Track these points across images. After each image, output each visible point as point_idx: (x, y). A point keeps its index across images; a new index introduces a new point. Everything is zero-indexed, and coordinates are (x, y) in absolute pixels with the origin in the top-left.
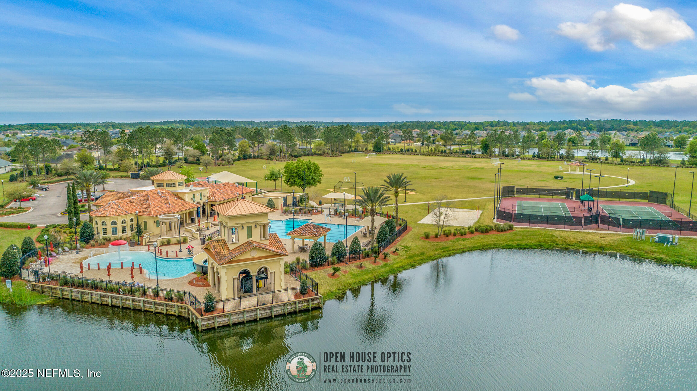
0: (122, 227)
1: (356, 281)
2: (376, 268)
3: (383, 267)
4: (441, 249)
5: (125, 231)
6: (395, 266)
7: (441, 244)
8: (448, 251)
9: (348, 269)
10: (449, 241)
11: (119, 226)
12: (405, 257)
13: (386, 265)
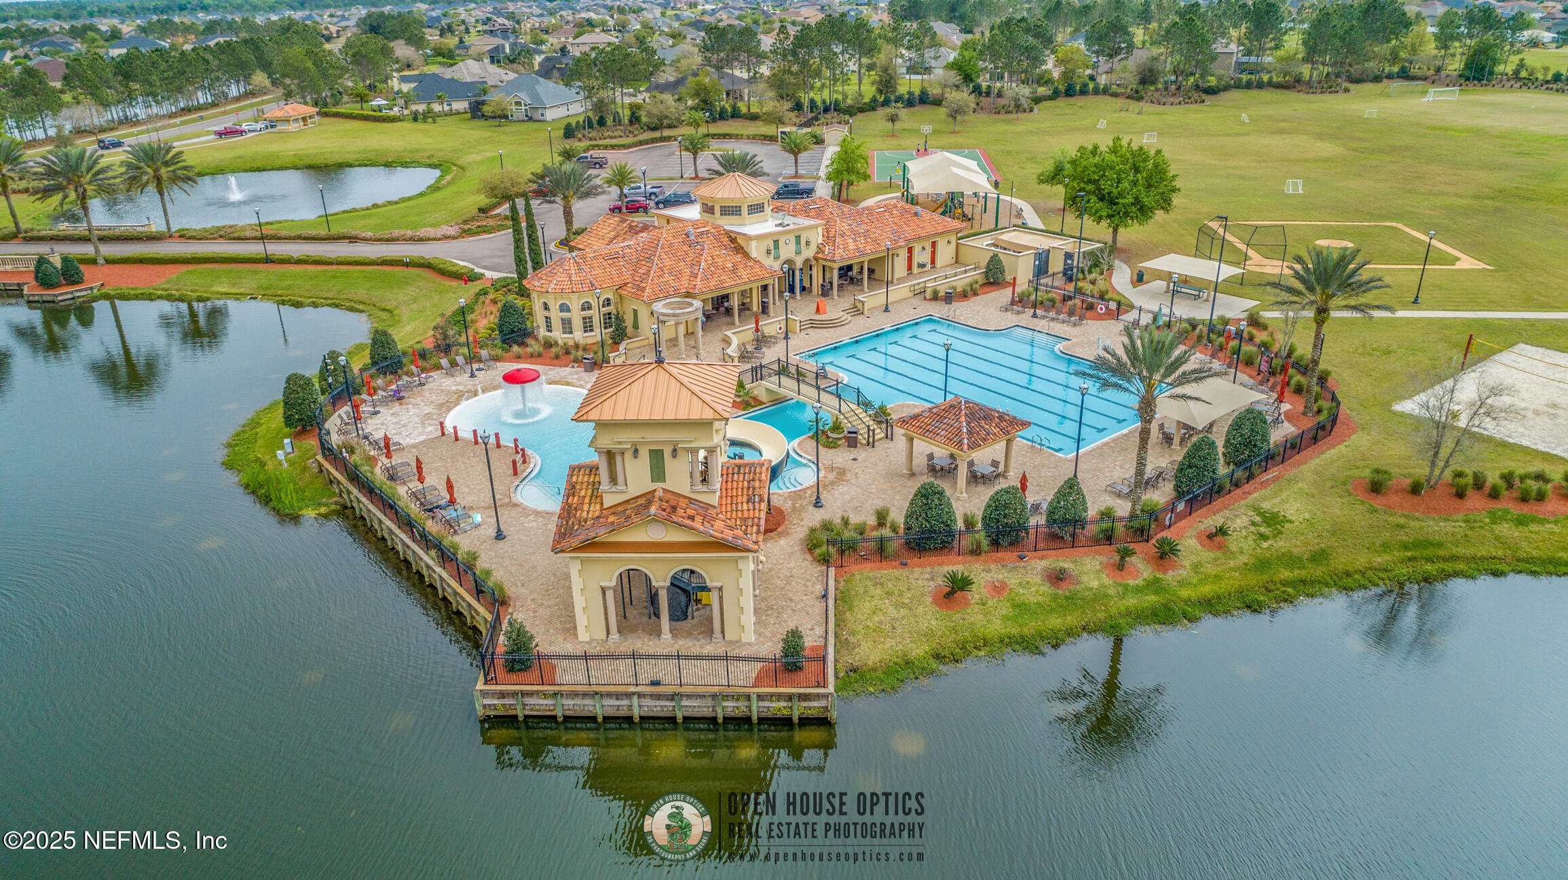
0: (584, 318)
1: (1015, 631)
2: (1111, 591)
3: (1138, 590)
4: (1406, 547)
5: (591, 326)
6: (1185, 593)
7: (1416, 524)
8: (1430, 560)
9: (1013, 580)
10: (1460, 516)
11: (577, 317)
12: (1244, 559)
13: (1154, 586)
